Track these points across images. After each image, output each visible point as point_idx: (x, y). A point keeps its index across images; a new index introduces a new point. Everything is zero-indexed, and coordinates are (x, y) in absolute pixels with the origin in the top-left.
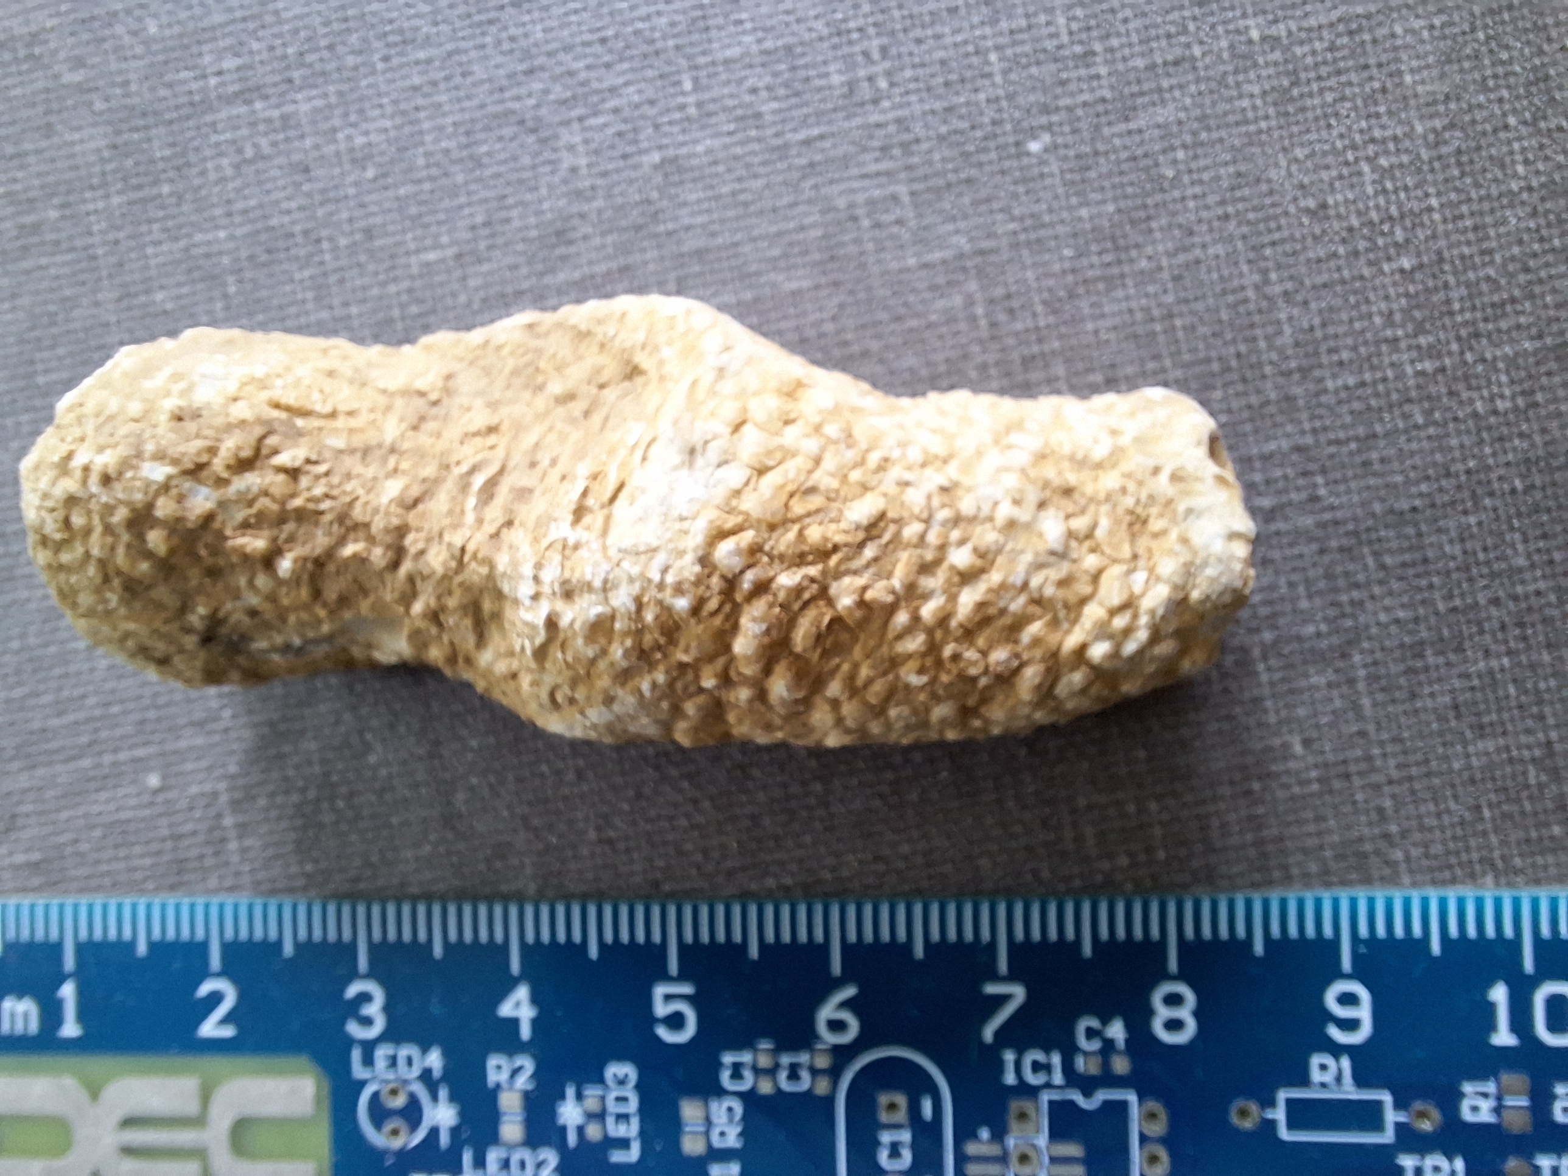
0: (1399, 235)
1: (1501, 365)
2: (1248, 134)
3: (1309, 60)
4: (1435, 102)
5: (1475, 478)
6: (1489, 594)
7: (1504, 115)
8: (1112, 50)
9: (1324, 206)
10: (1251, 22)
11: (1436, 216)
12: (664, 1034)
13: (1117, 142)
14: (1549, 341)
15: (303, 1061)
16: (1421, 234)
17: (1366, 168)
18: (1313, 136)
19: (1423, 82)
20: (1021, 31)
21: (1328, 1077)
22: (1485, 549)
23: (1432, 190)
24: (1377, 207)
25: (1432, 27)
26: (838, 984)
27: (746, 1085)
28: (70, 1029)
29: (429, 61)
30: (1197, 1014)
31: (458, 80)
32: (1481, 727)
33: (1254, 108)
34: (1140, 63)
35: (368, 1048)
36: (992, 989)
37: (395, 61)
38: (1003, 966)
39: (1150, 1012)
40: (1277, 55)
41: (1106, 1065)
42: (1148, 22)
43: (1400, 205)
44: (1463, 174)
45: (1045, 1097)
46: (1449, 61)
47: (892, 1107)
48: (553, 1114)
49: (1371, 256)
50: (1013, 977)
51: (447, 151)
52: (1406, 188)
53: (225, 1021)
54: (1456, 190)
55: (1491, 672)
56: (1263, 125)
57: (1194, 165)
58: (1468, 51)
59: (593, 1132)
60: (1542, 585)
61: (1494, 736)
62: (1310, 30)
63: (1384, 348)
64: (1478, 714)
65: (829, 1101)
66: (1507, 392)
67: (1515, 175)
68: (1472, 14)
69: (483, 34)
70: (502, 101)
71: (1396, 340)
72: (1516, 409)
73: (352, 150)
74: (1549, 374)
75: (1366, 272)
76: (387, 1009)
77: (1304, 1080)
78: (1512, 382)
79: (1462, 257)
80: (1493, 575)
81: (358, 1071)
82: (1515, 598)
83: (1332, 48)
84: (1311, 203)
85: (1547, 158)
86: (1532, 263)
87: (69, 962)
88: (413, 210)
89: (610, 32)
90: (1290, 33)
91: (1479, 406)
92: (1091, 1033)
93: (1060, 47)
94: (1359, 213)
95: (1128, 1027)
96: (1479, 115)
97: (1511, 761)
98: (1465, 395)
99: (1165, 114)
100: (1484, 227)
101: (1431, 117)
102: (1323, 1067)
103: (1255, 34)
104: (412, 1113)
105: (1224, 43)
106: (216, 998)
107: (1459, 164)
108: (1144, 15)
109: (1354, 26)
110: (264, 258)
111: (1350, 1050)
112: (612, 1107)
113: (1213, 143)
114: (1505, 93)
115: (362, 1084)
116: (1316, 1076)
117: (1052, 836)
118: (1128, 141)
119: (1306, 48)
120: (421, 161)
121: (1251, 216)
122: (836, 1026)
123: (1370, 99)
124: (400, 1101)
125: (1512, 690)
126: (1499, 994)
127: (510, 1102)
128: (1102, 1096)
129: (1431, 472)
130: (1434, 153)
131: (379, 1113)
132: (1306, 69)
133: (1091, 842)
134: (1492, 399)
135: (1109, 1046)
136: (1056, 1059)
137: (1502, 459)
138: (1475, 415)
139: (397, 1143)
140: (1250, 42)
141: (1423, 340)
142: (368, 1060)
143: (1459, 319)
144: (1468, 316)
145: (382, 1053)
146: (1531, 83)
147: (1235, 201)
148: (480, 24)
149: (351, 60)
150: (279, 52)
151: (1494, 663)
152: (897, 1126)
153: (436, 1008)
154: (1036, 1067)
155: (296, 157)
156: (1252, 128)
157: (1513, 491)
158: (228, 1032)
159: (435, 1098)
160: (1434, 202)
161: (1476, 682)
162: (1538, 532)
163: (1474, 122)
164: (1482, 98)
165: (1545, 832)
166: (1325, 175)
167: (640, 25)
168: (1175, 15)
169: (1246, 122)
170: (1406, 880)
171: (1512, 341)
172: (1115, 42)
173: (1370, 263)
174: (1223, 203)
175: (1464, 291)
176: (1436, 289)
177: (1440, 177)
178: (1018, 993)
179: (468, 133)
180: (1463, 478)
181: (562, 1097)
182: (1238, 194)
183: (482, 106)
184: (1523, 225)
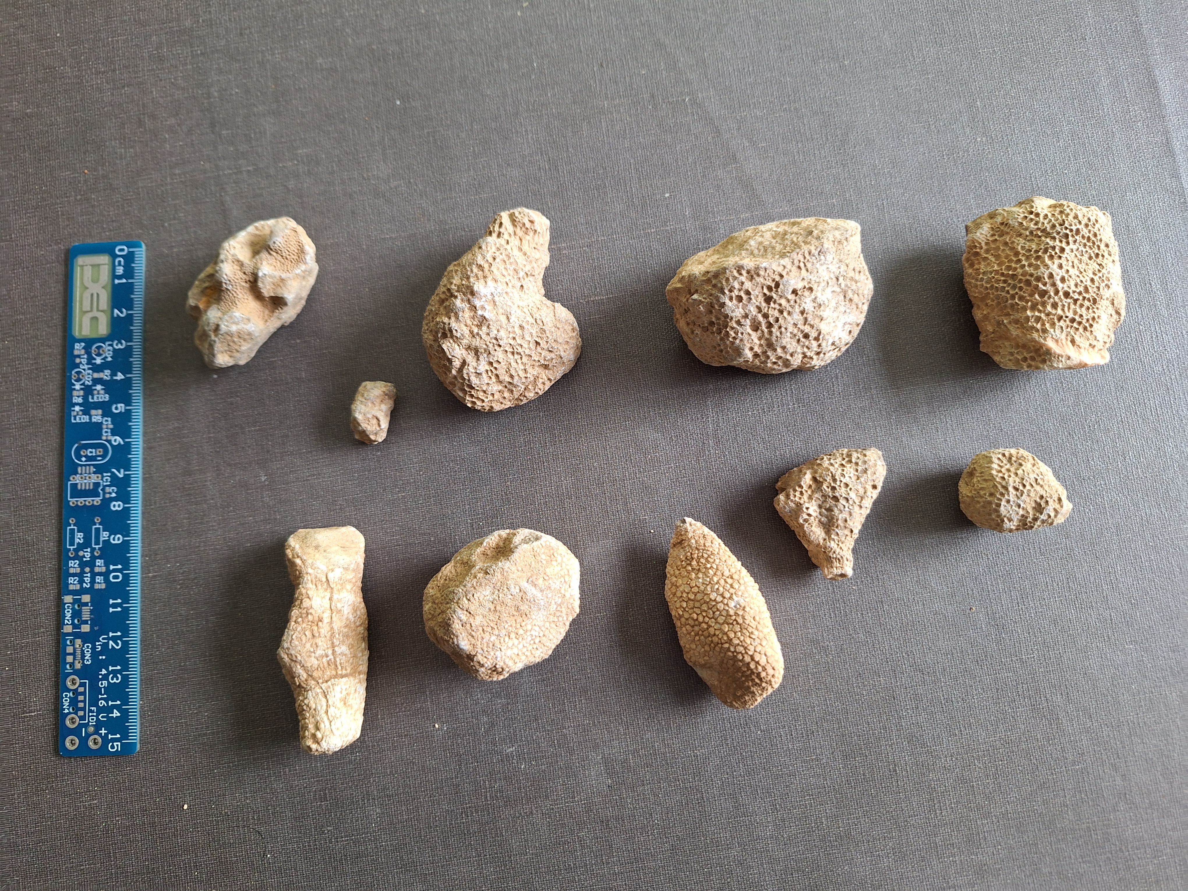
12: (114, 406)
15: (109, 331)
21: (104, 535)
26: (123, 441)
27: (104, 423)
28: (117, 281)
30: (116, 510)
35: (111, 345)
36: (122, 470)
38: (126, 473)
39: (117, 501)
41: (107, 493)
45: (101, 481)
47: (100, 452)
48: (99, 384)
50: (125, 475)
53: (118, 315)
59: (95, 392)
65: (101, 439)
76: (119, 349)
77: (103, 531)
81: (107, 343)
87: (130, 281)
92: (113, 490)
95: (114, 497)
102: (106, 534)
104: (99, 355)
106: (122, 312)
111: (109, 540)
112: (100, 396)
115: (105, 344)
122: (115, 440)
124: (101, 352)
126: (120, 567)
127: (101, 375)
128: (101, 492)
131: (99, 348)
135: (111, 493)
136: (109, 483)
139: (93, 351)
142: (109, 345)
145: (111, 348)
152: (96, 453)
153: (120, 359)
154: (107, 480)
158: (115, 315)
159: (102, 359)
170: (142, 551)
181: (102, 385)
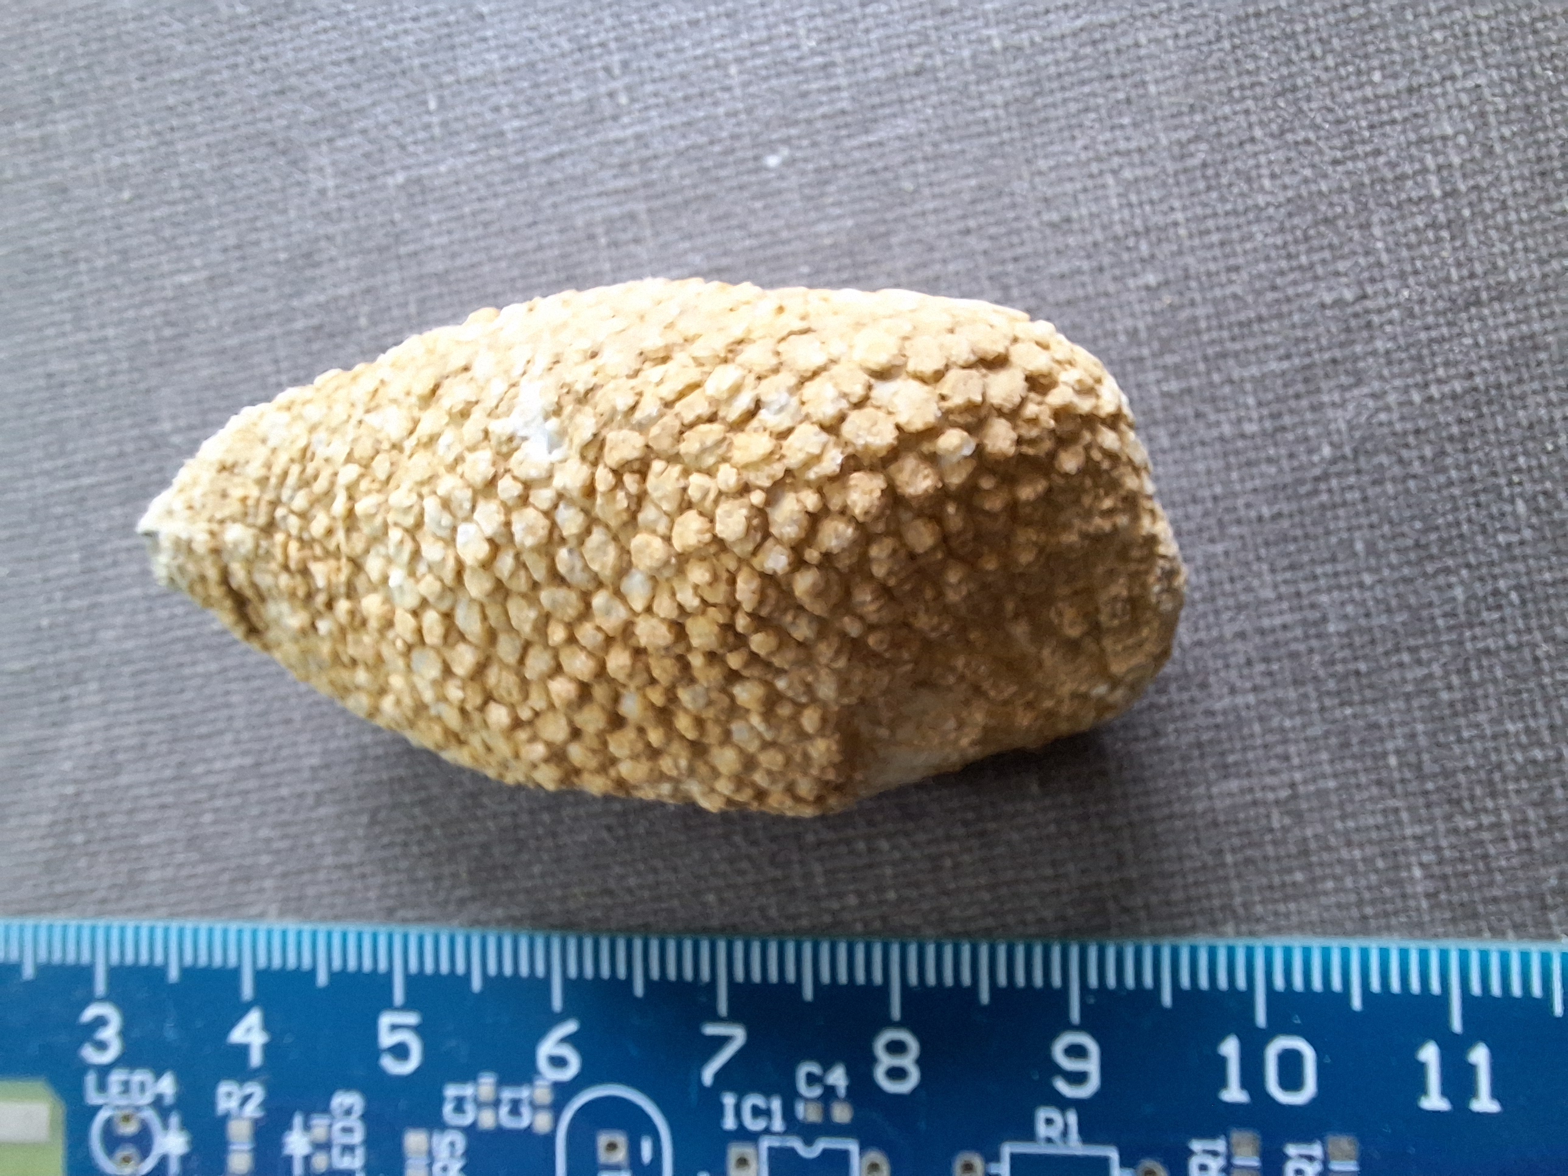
0: (1144, 248)
1: (1249, 387)
2: (990, 146)
3: (1052, 70)
4: (1180, 114)
5: (1222, 505)
6: (1236, 627)
7: (1250, 126)
8: (853, 61)
9: (1068, 220)
10: (993, 32)
11: (1182, 231)
13: (857, 155)
14: (1297, 361)
15: (39, 1084)
16: (1167, 248)
17: (1110, 180)
18: (1057, 148)
19: (1168, 93)
20: (761, 43)
21: (1054, 1132)
22: (1232, 580)
23: (1177, 204)
24: (1122, 222)
25: (1176, 36)
26: (559, 1019)
27: (467, 1120)
29: (182, 82)
30: (920, 1062)
31: (211, 101)
32: (1226, 766)
33: (997, 118)
34: (878, 73)
35: (104, 1071)
36: (711, 1030)
37: (151, 82)
38: (723, 1008)
39: (873, 1060)
40: (1020, 65)
41: (827, 1112)
42: (890, 31)
43: (1145, 219)
44: (1209, 189)
45: (765, 1143)
46: (1195, 71)
47: (612, 1147)
48: (279, 1145)
49: (1117, 272)
50: (733, 1017)
51: (201, 172)
52: (1152, 202)
54: (1205, 205)
55: (1235, 709)
56: (1006, 136)
57: (935, 178)
58: (1214, 60)
59: (320, 1162)
60: (1288, 618)
61: (1238, 776)
62: (1053, 39)
63: (1130, 367)
64: (1223, 754)
65: (549, 1139)
66: (1255, 415)
67: (1262, 189)
68: (1217, 22)
69: (237, 53)
70: (252, 123)
71: (1141, 359)
72: (1264, 433)
73: (108, 171)
74: (1297, 396)
75: (1112, 288)
76: (124, 1033)
77: (1029, 1134)
78: (1260, 404)
79: (1209, 274)
80: (1240, 608)
82: (1262, 632)
83: (1075, 58)
84: (1055, 217)
86: (1279, 281)
88: (167, 233)
89: (359, 52)
90: (1033, 43)
91: (1227, 429)
92: (811, 1079)
93: (800, 59)
94: (1104, 228)
95: (849, 1073)
96: (1224, 127)
97: (1255, 803)
98: (1212, 417)
99: (905, 126)
100: (1231, 242)
101: (1176, 128)
102: (1049, 1122)
103: (997, 44)
104: (143, 1141)
105: (966, 53)
107: (1205, 177)
108: (886, 25)
109: (1097, 35)
110: (23, 278)
111: (1077, 1104)
112: (339, 1139)
113: (954, 156)
114: (1250, 103)
115: (97, 1109)
116: (1042, 1130)
117: (778, 873)
118: (867, 154)
119: (1049, 58)
120: (176, 183)
121: (993, 230)
122: (558, 1062)
123: (1116, 108)
124: (129, 1129)
125: (1257, 728)
126: (1230, 1048)
127: (240, 1132)
128: (822, 1144)
129: (1177, 498)
130: (1179, 166)
131: (112, 1141)
132: (1050, 79)
133: (820, 880)
134: (1239, 421)
135: (829, 1093)
136: (776, 1105)
137: (1249, 485)
138: (1222, 439)
139: (128, 1171)
140: (993, 52)
141: (1170, 360)
142: (102, 1087)
143: (1206, 338)
144: (1215, 334)
145: (116, 1077)
147: (975, 215)
148: (232, 44)
149: (107, 81)
150: (39, 72)
151: (1240, 700)
152: (616, 1168)
153: (170, 1033)
154: (757, 1112)
155: (55, 178)
156: (994, 140)
157: (1260, 519)
159: (166, 1126)
160: (1179, 216)
161: (1220, 719)
162: (1286, 562)
163: (1219, 135)
164: (1227, 109)
165: (1288, 879)
166: (1069, 187)
167: (386, 44)
168: (916, 26)
169: (989, 133)
171: (1261, 362)
172: (855, 52)
173: (1115, 279)
174: (964, 217)
175: (1211, 310)
176: (1182, 307)
177: (1186, 190)
178: (738, 1035)
179: (221, 155)
180: (1210, 505)
181: (288, 1126)
182: (980, 208)
183: (235, 127)
184: (1270, 241)
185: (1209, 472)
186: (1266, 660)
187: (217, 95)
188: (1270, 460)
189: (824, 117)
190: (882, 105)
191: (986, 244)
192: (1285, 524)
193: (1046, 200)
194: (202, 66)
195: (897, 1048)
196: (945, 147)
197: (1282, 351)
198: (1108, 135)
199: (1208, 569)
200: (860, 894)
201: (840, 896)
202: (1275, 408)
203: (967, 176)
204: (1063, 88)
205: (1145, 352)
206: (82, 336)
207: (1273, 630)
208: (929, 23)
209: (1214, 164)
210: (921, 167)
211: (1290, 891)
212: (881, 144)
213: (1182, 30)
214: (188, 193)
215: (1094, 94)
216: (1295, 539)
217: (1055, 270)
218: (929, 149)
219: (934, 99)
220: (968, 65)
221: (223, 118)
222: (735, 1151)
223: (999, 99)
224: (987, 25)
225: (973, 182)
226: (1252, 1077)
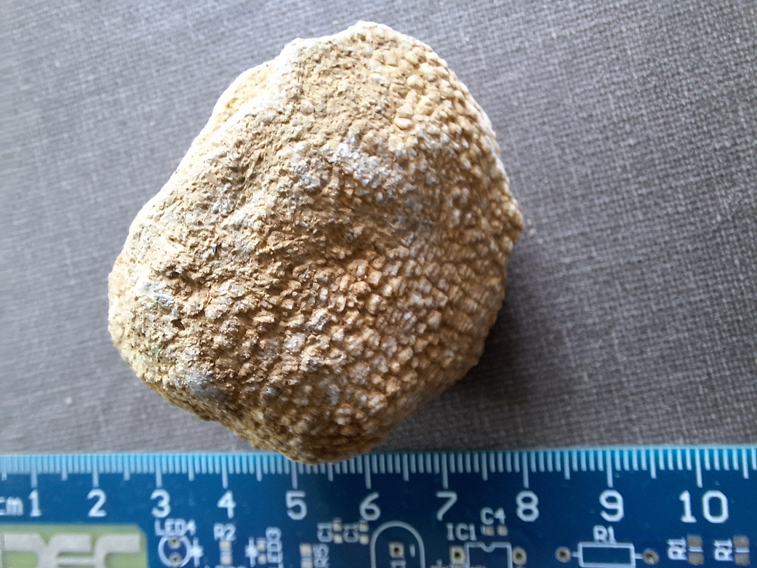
0: (628, 127)
1: (680, 190)
2: (553, 83)
3: (581, 46)
4: (643, 63)
5: (669, 245)
6: (678, 302)
7: (677, 67)
8: (486, 47)
9: (591, 116)
10: (552, 30)
11: (646, 119)
12: (292, 515)
13: (490, 90)
14: (703, 177)
15: (134, 527)
16: (638, 127)
17: (610, 96)
18: (584, 83)
19: (637, 54)
20: (444, 40)
21: (603, 537)
22: (675, 280)
23: (643, 106)
24: (617, 115)
25: (640, 27)
26: (369, 492)
27: (329, 539)
28: (36, 512)
29: (176, 71)
30: (539, 507)
31: (189, 79)
32: (675, 366)
33: (556, 70)
34: (499, 52)
35: (163, 521)
36: (441, 495)
37: (162, 72)
38: (446, 484)
39: (516, 506)
40: (565, 45)
41: (496, 531)
42: (503, 32)
43: (628, 114)
44: (658, 98)
45: (468, 546)
46: (649, 43)
47: (396, 550)
48: (243, 552)
49: (615, 139)
50: (451, 489)
51: (185, 112)
52: (630, 106)
53: (102, 508)
54: (655, 105)
55: (679, 339)
56: (560, 78)
57: (528, 99)
58: (659, 37)
59: (262, 559)
60: (703, 297)
61: (682, 371)
62: (581, 31)
63: (623, 183)
64: (674, 361)
65: (368, 546)
66: (683, 203)
67: (684, 97)
68: (660, 19)
69: (200, 57)
70: (208, 88)
71: (628, 179)
72: (688, 211)
73: (144, 114)
74: (704, 193)
75: (613, 146)
76: (171, 503)
77: (591, 538)
78: (685, 198)
79: (659, 138)
80: (679, 293)
81: (158, 531)
82: (690, 303)
83: (592, 39)
84: (585, 115)
85: (699, 88)
86: (693, 139)
87: (34, 482)
88: (171, 140)
89: (255, 53)
90: (571, 34)
91: (670, 210)
92: (488, 516)
93: (462, 46)
94: (608, 119)
95: (506, 513)
96: (664, 68)
97: (690, 383)
98: (663, 205)
99: (513, 76)
100: (669, 123)
101: (641, 70)
102: (600, 532)
103: (554, 35)
104: (182, 551)
105: (540, 40)
106: (96, 499)
107: (655, 92)
108: (501, 29)
109: (602, 29)
110: (108, 164)
111: (613, 524)
112: (270, 549)
113: (536, 88)
114: (677, 57)
115: (160, 538)
116: (597, 536)
117: (468, 422)
118: (496, 90)
119: (579, 41)
120: (174, 117)
121: (556, 122)
122: (370, 512)
123: (612, 63)
124: (176, 546)
125: (690, 348)
126: (685, 497)
127: (225, 546)
128: (494, 546)
129: (647, 243)
130: (643, 88)
131: (168, 551)
132: (580, 50)
133: (487, 425)
134: (676, 206)
135: (497, 522)
136: (472, 528)
137: (682, 236)
138: (668, 214)
139: (176, 564)
140: (552, 39)
141: (642, 179)
142: (163, 527)
143: (658, 168)
144: (663, 166)
145: (168, 523)
146: (690, 51)
147: (547, 115)
148: (197, 53)
149: (142, 73)
150: (111, 71)
151: (681, 336)
152: (399, 559)
153: (191, 503)
154: (463, 532)
155: (121, 118)
156: (555, 80)
157: (688, 251)
158: (102, 514)
159: (192, 543)
160: (644, 112)
161: (672, 345)
162: (701, 271)
163: (662, 72)
164: (666, 60)
165: (708, 417)
166: (591, 101)
167: (269, 49)
168: (516, 29)
169: (552, 77)
170: (640, 441)
171: (685, 178)
172: (488, 42)
173: (614, 143)
174: (542, 117)
175: (660, 154)
176: (647, 154)
177: (646, 99)
178: (453, 497)
179: (195, 103)
180: (663, 245)
181: (247, 543)
182: (549, 112)
183: (200, 90)
184: (688, 121)
185: (662, 230)
186: (693, 316)
187: (192, 76)
188: (691, 224)
189: (475, 73)
190: (501, 66)
191: (553, 129)
192: (700, 253)
193: (580, 107)
194: (184, 64)
195: (527, 500)
196: (532, 85)
197: (695, 172)
198: (608, 75)
199: (664, 276)
200: (507, 431)
201: (497, 431)
202: (692, 199)
203: (543, 98)
204: (586, 54)
205: (630, 176)
206: (135, 189)
207: (696, 303)
208: (522, 27)
209: (660, 86)
210: (521, 95)
211: (709, 423)
212: (501, 84)
213: (643, 24)
214: (180, 122)
215: (601, 56)
216: (705, 260)
217: (585, 140)
218: (524, 86)
219: (526, 63)
220: (541, 46)
221: (194, 87)
222: (454, 550)
223: (556, 61)
224: (549, 27)
225: (545, 100)
226: (697, 510)
